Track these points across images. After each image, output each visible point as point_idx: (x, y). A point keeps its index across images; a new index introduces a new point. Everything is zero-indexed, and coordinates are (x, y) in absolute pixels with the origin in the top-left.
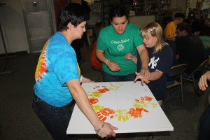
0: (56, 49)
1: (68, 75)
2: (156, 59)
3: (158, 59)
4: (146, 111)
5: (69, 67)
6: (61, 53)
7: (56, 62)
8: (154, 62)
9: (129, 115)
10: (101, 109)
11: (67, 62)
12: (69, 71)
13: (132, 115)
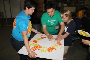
0: (19, 17)
1: (22, 29)
2: (67, 27)
3: (68, 27)
4: (56, 49)
5: (23, 26)
6: (21, 19)
7: (18, 22)
8: (66, 29)
9: (47, 50)
10: (37, 45)
11: (22, 23)
12: (22, 27)
13: (48, 50)
